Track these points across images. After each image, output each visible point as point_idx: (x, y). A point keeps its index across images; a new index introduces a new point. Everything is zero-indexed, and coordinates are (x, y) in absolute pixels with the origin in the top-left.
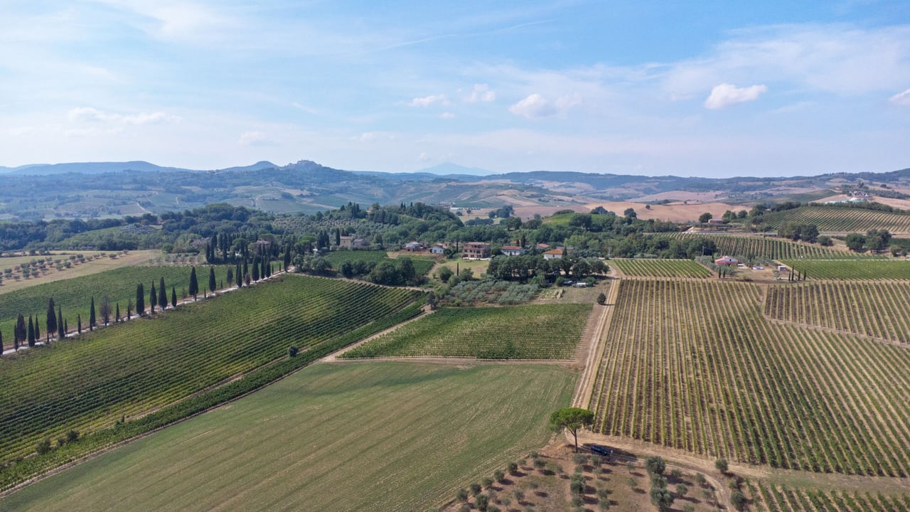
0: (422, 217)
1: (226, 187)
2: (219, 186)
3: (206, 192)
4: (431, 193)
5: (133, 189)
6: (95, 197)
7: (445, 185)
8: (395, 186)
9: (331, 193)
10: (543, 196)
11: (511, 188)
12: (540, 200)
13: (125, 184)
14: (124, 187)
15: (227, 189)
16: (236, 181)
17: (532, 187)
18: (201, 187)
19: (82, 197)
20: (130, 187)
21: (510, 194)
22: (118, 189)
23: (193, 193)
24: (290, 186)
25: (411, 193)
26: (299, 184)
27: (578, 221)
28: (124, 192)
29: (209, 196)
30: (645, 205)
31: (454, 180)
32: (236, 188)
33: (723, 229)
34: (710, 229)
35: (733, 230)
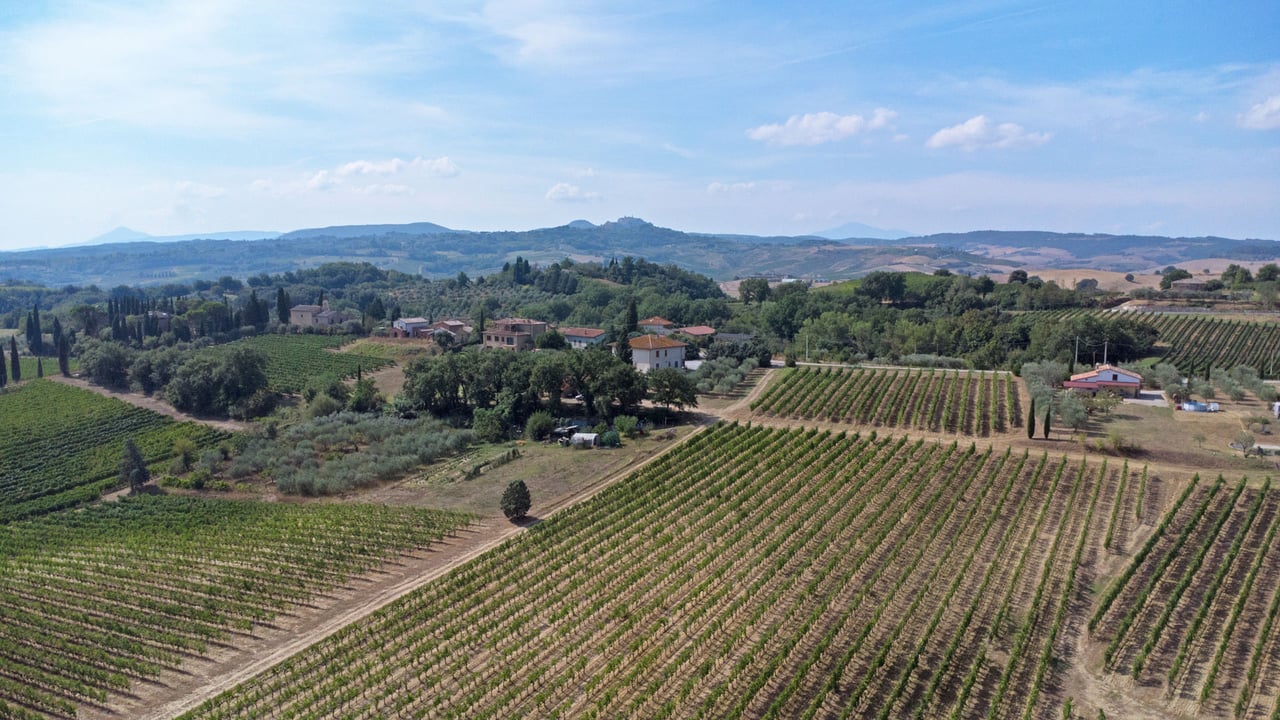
0: (631, 283)
1: (496, 253)
2: (488, 251)
3: (466, 258)
4: (792, 262)
5: (371, 255)
7: (817, 249)
8: (744, 251)
10: (969, 265)
11: (916, 253)
12: (961, 272)
13: (361, 248)
14: (358, 252)
15: (494, 255)
16: (511, 244)
17: (953, 252)
18: (461, 252)
19: (295, 264)
20: (365, 252)
22: (348, 255)
23: (447, 260)
24: (583, 251)
25: (763, 261)
26: (599, 248)
28: (356, 258)
31: (832, 243)
32: (509, 254)
33: (1204, 303)
34: (1170, 303)
35: (1228, 306)
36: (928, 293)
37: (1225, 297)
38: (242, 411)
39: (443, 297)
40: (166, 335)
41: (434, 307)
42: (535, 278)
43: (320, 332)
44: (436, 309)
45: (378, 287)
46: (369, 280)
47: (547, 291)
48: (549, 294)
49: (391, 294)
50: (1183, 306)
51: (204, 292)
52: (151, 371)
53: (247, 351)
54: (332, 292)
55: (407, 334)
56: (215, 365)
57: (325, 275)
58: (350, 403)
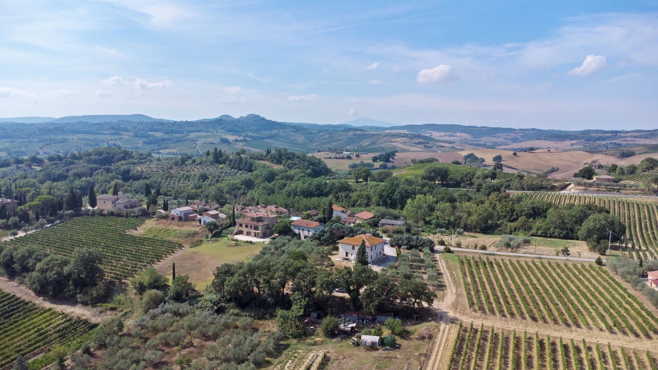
0: (281, 163)
1: (183, 133)
2: (180, 132)
3: (166, 136)
4: (340, 140)
5: (111, 134)
6: (79, 139)
7: (352, 133)
8: (315, 134)
9: (263, 138)
10: (428, 143)
11: (403, 137)
12: (425, 146)
13: (106, 130)
14: (103, 132)
15: (182, 135)
16: (191, 129)
17: (420, 136)
18: (164, 133)
19: (67, 139)
20: (108, 132)
21: (401, 141)
22: (98, 134)
23: (156, 137)
24: (231, 133)
25: (325, 139)
26: (238, 131)
27: (433, 174)
28: (103, 136)
29: (167, 140)
30: (513, 152)
31: (360, 130)
32: (190, 134)
33: (614, 189)
34: (597, 189)
35: (629, 192)
36: (462, 179)
37: (625, 186)
38: (86, 298)
39: (171, 171)
40: (13, 219)
41: (167, 177)
42: (226, 160)
43: (119, 215)
44: (169, 179)
45: (130, 163)
46: (124, 158)
47: (234, 168)
48: (236, 171)
49: (139, 168)
50: (604, 191)
51: (19, 165)
52: (13, 263)
53: (90, 253)
54: (104, 169)
55: (180, 219)
56: (66, 263)
57: (96, 155)
58: (171, 293)
